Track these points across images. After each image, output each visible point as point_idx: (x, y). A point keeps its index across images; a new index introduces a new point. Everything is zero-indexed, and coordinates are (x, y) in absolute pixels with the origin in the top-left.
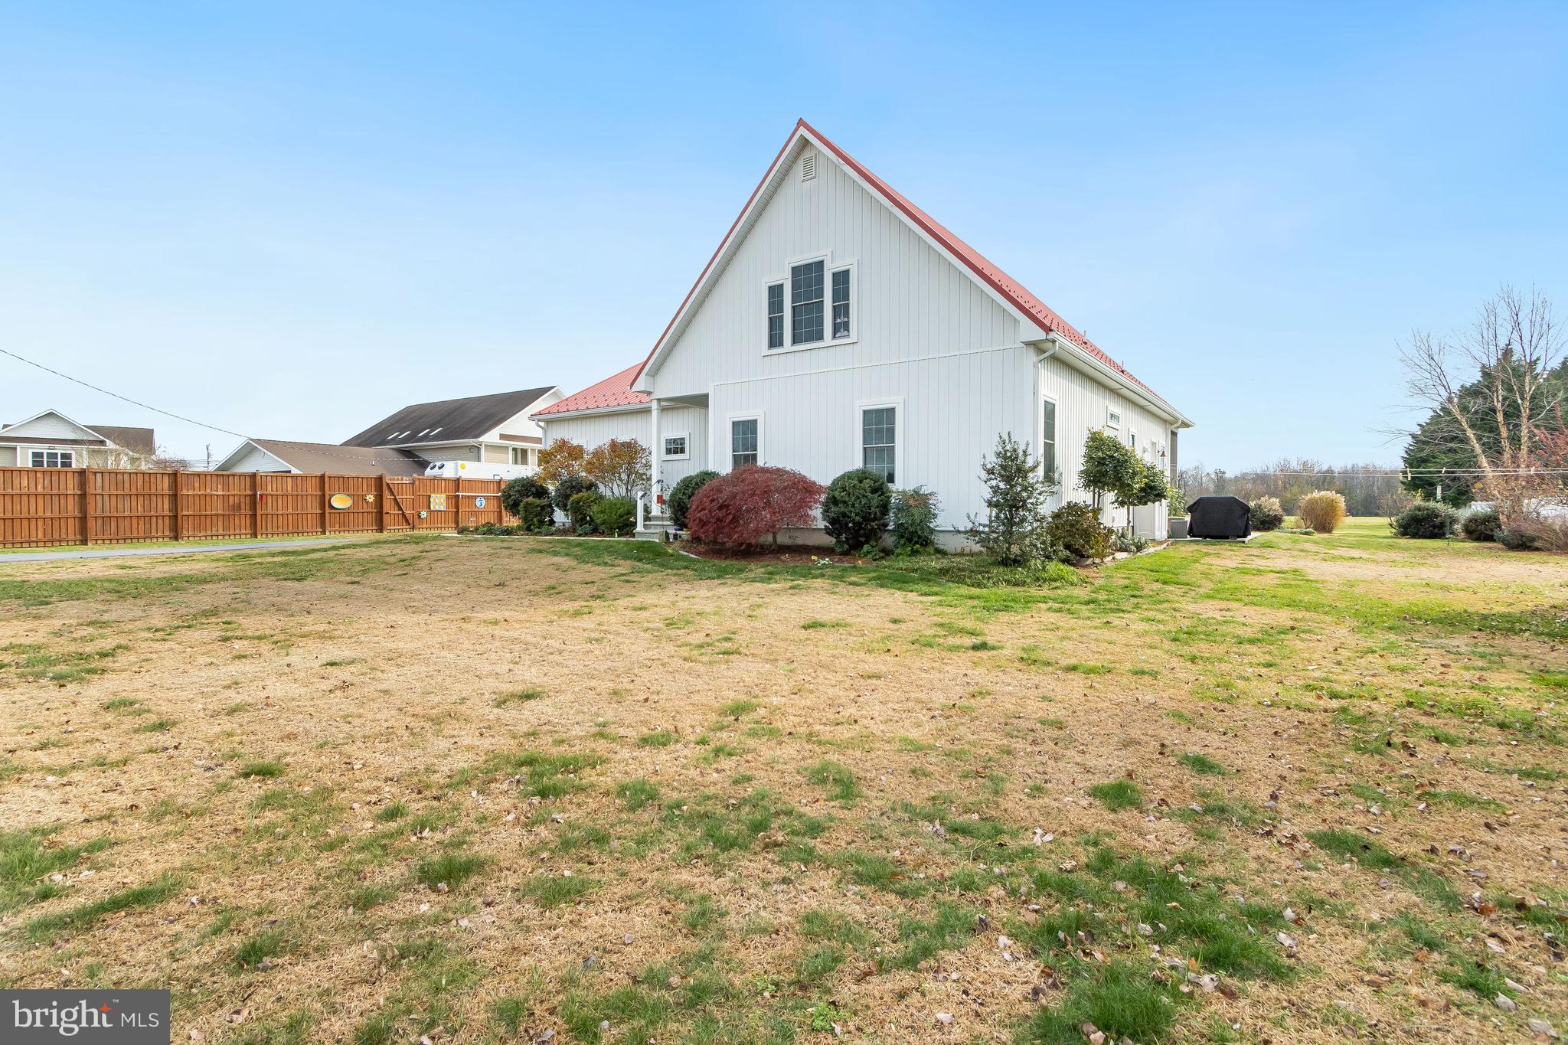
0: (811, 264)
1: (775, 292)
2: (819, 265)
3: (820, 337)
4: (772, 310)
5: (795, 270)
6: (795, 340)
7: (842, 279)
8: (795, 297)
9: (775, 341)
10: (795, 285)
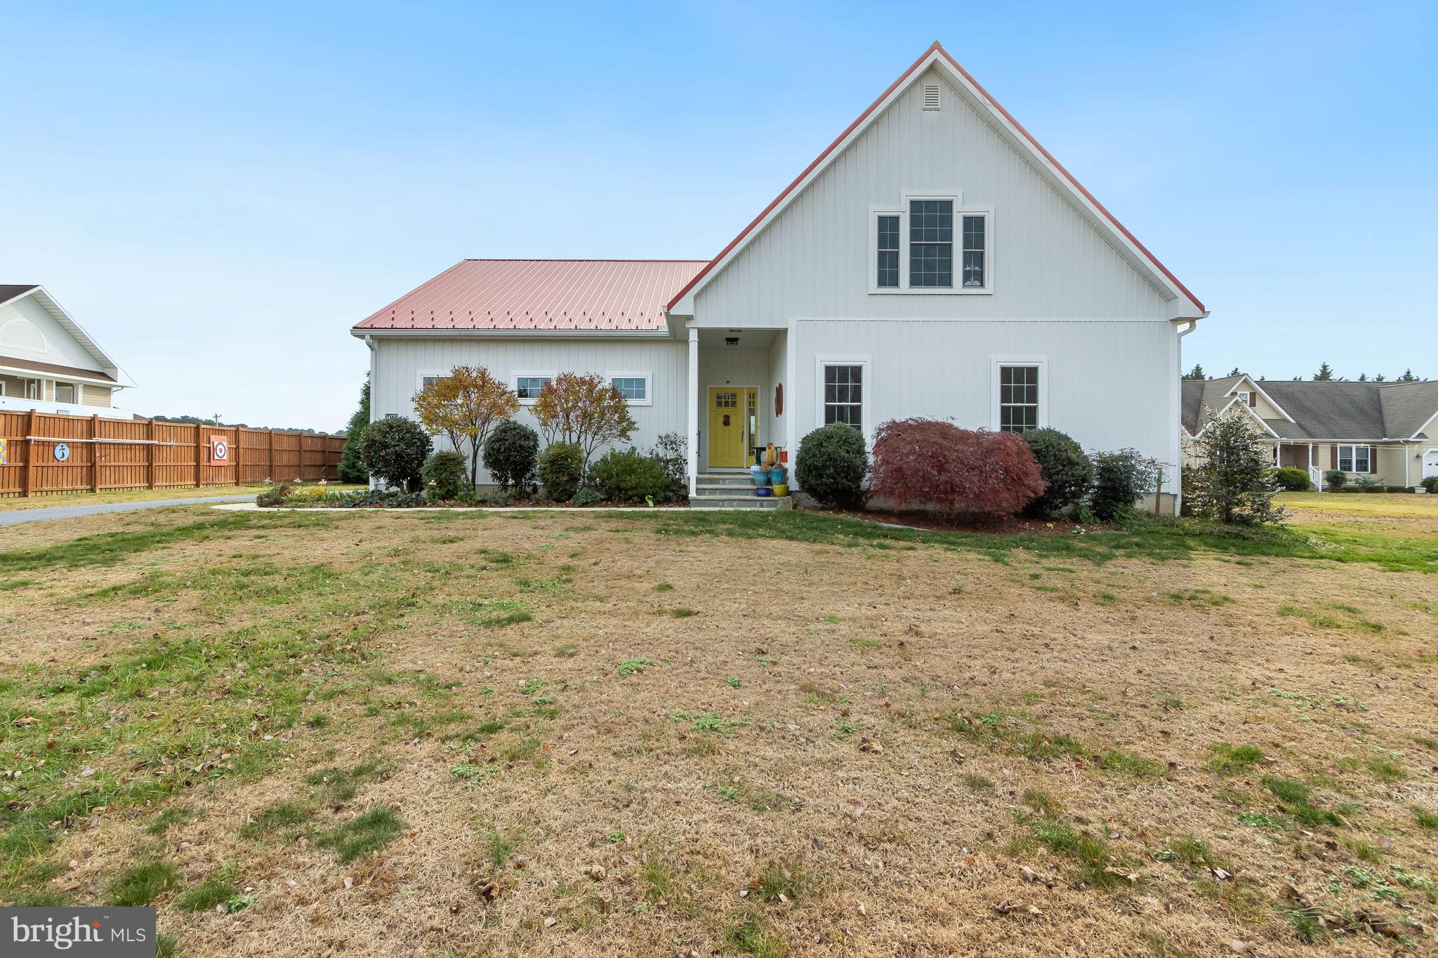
0: (935, 202)
1: (888, 226)
2: (947, 206)
3: (947, 282)
4: (882, 241)
5: (916, 205)
6: (915, 282)
7: (975, 226)
8: (914, 235)
9: (888, 277)
10: (914, 221)
